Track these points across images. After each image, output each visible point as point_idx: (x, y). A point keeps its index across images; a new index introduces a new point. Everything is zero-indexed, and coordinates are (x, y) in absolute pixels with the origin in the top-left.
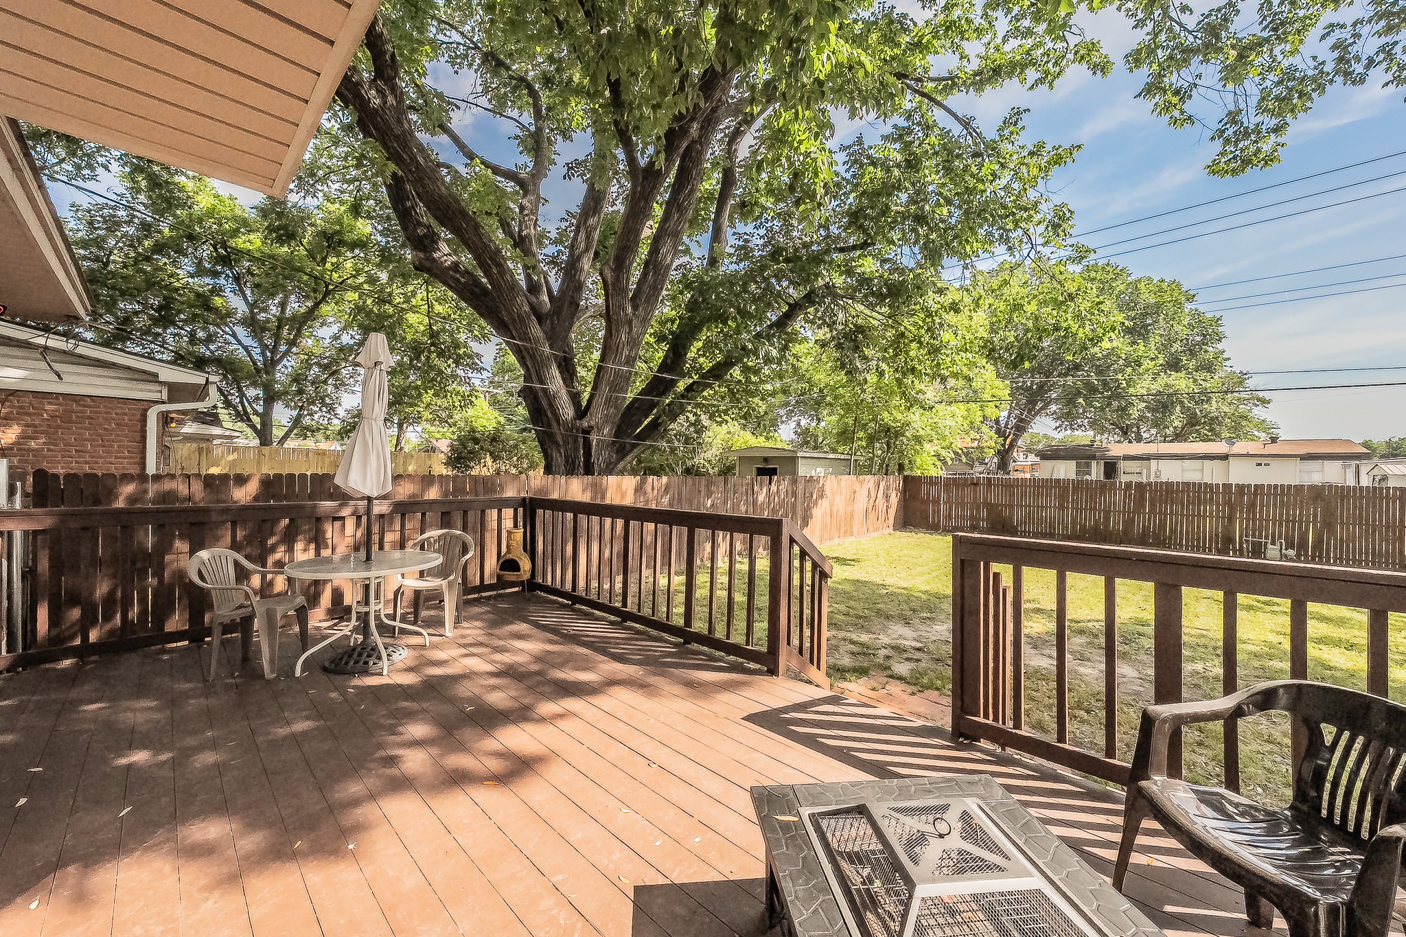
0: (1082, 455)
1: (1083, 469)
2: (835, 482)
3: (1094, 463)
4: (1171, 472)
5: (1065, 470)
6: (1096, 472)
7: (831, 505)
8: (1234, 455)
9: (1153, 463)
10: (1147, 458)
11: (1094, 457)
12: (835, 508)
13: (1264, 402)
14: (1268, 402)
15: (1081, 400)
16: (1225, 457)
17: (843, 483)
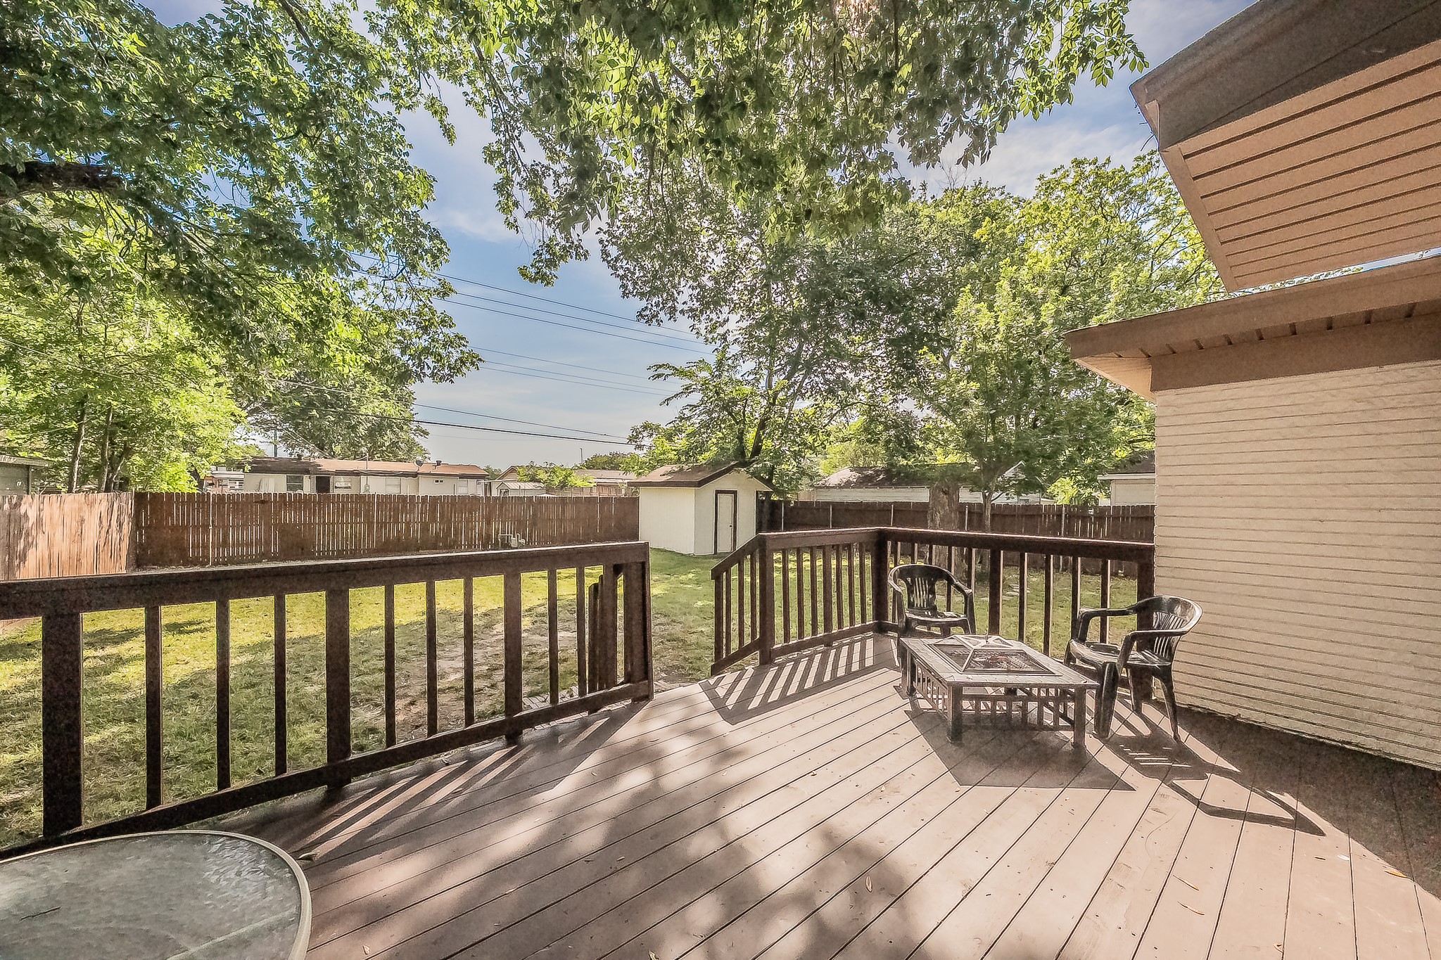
0: (295, 470)
1: (295, 483)
2: (56, 505)
3: (306, 478)
4: (377, 487)
5: (275, 484)
6: (308, 486)
7: (50, 546)
8: (422, 474)
9: (363, 478)
10: (357, 474)
11: (307, 472)
12: (55, 551)
13: (425, 433)
14: (428, 434)
15: (314, 412)
16: (415, 475)
17: (67, 507)
